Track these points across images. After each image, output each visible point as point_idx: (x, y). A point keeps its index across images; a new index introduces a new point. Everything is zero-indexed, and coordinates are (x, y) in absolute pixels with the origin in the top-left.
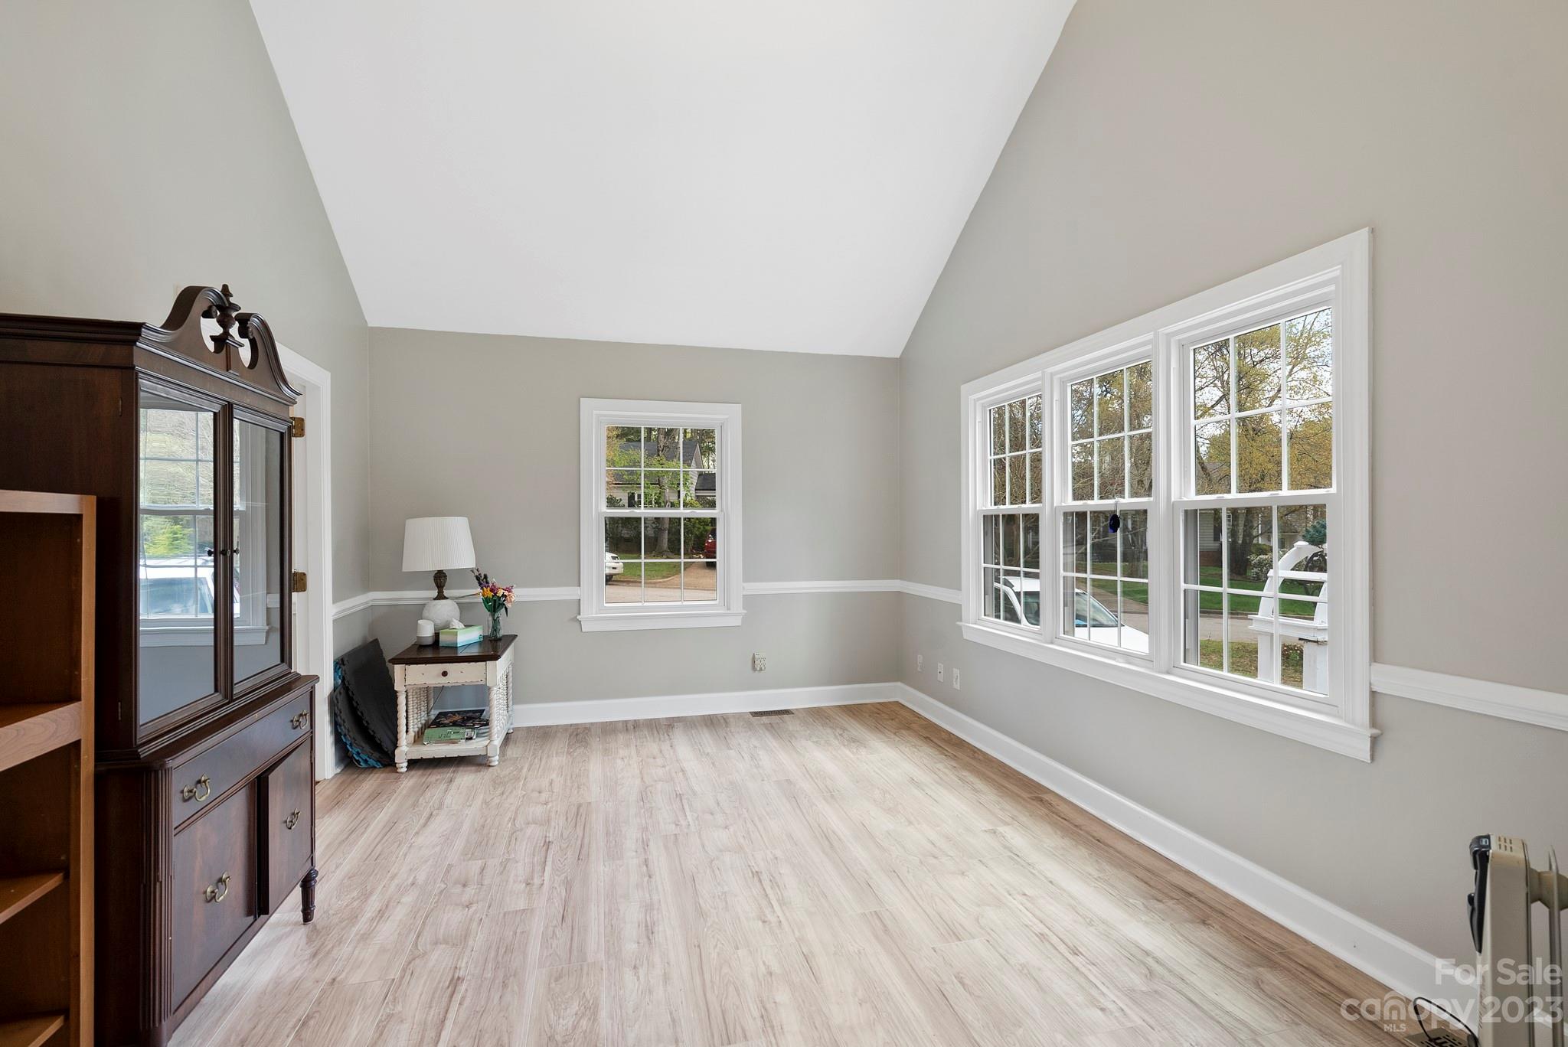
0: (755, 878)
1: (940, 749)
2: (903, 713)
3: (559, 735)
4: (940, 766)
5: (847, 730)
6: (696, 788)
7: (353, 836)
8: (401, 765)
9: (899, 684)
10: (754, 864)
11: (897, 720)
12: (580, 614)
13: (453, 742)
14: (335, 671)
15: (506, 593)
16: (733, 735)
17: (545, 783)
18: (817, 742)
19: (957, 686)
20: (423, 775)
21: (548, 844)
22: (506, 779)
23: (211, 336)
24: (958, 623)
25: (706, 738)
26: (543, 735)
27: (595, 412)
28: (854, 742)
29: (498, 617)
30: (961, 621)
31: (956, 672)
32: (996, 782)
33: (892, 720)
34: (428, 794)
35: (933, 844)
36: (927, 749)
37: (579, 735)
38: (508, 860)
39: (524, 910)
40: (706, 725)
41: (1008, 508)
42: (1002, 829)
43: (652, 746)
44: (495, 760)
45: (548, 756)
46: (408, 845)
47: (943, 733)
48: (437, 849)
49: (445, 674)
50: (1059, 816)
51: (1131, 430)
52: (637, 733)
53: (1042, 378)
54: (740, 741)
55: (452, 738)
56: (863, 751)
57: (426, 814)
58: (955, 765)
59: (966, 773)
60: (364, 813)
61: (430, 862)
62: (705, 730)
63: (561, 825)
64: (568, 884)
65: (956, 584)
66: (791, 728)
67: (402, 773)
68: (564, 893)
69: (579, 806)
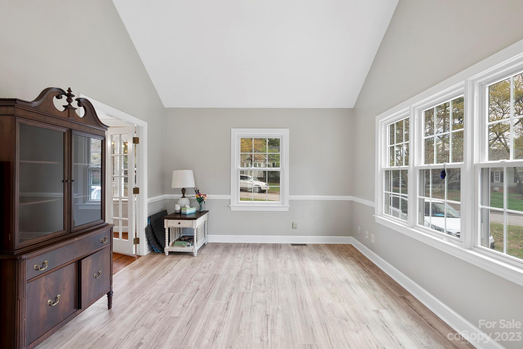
0: (266, 317)
1: (363, 267)
2: (352, 250)
3: (221, 246)
4: (361, 275)
5: (326, 254)
6: (259, 273)
7: (141, 277)
8: (166, 253)
9: (352, 237)
10: (268, 311)
11: (348, 252)
12: (230, 204)
13: (183, 246)
14: (148, 220)
15: (204, 196)
16: (281, 253)
17: (208, 264)
18: (312, 259)
19: (373, 241)
20: (172, 257)
21: (198, 290)
22: (196, 262)
23: (63, 106)
24: (373, 215)
25: (271, 253)
26: (216, 246)
27: (236, 133)
28: (327, 260)
29: (201, 204)
30: (374, 214)
31: (373, 235)
32: (385, 286)
33: (346, 252)
34: (170, 264)
35: (347, 313)
36: (358, 267)
37: (227, 247)
38: (182, 294)
39: (177, 317)
40: (273, 248)
41: (395, 167)
42: (382, 311)
43: (250, 254)
44: (196, 254)
45: (214, 254)
46: (154, 283)
47: (366, 260)
48: (162, 286)
49: (179, 223)
50: (412, 308)
51: (453, 130)
52: (247, 249)
53: (409, 110)
54: (283, 255)
55: (183, 245)
56: (330, 264)
57: (165, 272)
58: (368, 275)
59: (372, 280)
60: (148, 269)
61: (157, 291)
62: (272, 250)
63: (206, 282)
64: (197, 308)
65: (373, 199)
66: (304, 252)
67: (166, 256)
68: (193, 312)
69: (215, 275)
